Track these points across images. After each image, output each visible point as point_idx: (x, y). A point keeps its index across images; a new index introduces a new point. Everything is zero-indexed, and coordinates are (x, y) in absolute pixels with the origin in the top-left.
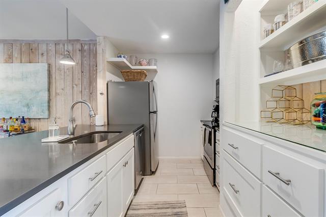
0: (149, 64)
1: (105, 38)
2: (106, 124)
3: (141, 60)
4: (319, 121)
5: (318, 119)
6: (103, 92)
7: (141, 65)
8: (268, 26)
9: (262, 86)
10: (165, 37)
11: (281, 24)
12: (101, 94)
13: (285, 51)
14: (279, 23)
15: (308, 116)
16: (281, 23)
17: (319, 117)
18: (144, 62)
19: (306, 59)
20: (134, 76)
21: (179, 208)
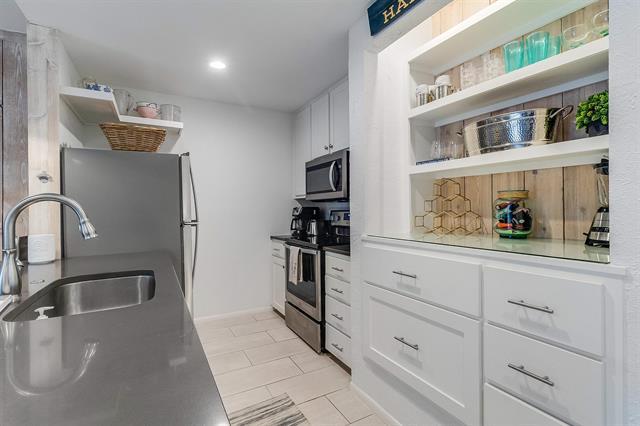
0: (161, 115)
1: (53, 32)
2: (60, 257)
3: (145, 104)
4: (506, 228)
5: (504, 225)
6: (50, 174)
7: (142, 115)
8: (425, 89)
9: (413, 178)
10: (218, 65)
11: (446, 91)
12: (41, 178)
13: (436, 129)
14: (443, 86)
15: (488, 222)
16: (446, 88)
17: (506, 222)
18: (152, 110)
19: (485, 146)
20: (139, 139)
21: (282, 410)
